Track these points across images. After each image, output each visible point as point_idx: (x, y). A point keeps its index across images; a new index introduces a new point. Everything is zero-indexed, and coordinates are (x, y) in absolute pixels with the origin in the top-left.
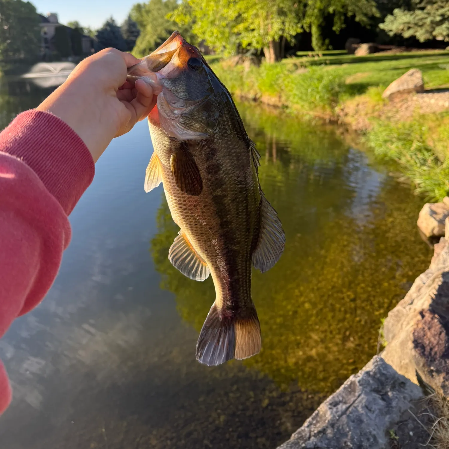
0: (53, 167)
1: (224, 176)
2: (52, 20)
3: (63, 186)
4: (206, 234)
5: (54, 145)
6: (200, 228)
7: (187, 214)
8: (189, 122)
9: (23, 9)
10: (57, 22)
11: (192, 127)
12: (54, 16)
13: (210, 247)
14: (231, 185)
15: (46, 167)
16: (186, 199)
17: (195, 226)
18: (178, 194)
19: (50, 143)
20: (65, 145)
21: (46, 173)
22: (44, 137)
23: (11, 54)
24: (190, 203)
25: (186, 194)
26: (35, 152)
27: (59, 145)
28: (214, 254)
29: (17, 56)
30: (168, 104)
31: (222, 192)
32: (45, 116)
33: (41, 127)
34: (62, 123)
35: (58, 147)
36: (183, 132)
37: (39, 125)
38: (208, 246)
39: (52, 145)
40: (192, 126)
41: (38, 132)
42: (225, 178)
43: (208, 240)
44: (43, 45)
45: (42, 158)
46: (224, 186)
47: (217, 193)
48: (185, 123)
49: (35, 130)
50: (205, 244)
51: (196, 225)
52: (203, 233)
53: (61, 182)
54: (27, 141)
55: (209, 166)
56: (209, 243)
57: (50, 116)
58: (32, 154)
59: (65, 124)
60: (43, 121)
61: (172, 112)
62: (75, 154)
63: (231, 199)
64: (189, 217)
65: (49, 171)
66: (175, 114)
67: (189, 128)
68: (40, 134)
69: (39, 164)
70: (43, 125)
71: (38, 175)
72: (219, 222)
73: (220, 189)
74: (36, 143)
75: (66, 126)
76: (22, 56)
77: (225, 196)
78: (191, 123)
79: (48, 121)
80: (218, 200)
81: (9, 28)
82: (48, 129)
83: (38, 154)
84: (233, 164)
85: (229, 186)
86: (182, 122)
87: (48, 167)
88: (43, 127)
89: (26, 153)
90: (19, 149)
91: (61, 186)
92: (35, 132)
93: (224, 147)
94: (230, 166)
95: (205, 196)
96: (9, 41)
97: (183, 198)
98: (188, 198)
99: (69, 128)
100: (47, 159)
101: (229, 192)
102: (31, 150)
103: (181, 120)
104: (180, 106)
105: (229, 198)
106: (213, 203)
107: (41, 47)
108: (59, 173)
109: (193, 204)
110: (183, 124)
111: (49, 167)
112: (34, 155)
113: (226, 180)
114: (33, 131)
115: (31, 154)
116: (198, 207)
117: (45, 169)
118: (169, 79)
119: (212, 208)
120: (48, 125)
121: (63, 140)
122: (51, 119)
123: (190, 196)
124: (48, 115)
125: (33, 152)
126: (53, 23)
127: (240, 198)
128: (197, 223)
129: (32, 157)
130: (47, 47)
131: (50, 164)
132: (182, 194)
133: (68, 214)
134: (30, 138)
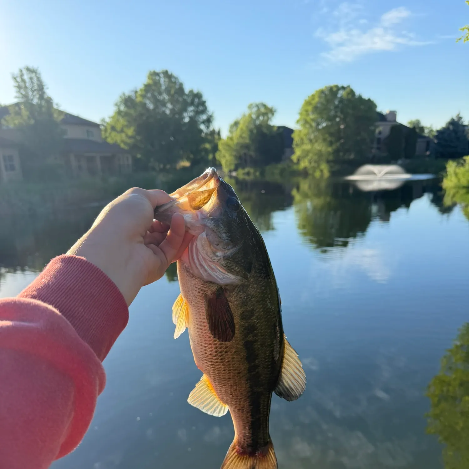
0: (85, 313)
1: (256, 321)
2: (389, 118)
3: (95, 331)
4: (233, 379)
5: (86, 290)
6: (228, 373)
7: (217, 361)
8: (230, 265)
9: (362, 107)
10: (395, 121)
11: (233, 271)
12: (393, 114)
13: (235, 391)
14: (262, 330)
15: (78, 313)
16: (217, 345)
17: (224, 372)
18: (210, 341)
19: (83, 289)
20: (98, 290)
21: (78, 319)
22: (76, 282)
23: (341, 154)
24: (221, 350)
25: (218, 340)
26: (68, 297)
27: (92, 290)
28: (239, 397)
29: (346, 157)
30: (210, 245)
31: (253, 337)
32: (78, 261)
33: (74, 272)
34: (95, 268)
35: (91, 292)
36: (223, 276)
37: (71, 269)
38: (234, 390)
39: (85, 290)
40: (233, 269)
41: (71, 277)
42: (257, 324)
43: (235, 384)
44: (375, 145)
45: (75, 304)
46: (255, 331)
47: (249, 338)
48: (227, 266)
49: (68, 275)
50: (231, 388)
51: (224, 370)
52: (230, 378)
53: (94, 327)
54: (60, 287)
55: (243, 312)
56: (235, 387)
57: (82, 261)
58: (65, 300)
59: (98, 269)
60: (76, 266)
61: (214, 253)
62: (108, 298)
63: (260, 344)
64: (218, 364)
65: (82, 317)
66: (217, 256)
67: (229, 272)
68: (72, 279)
69: (72, 310)
70: (76, 270)
71: (70, 322)
72: (248, 367)
73: (252, 335)
74: (69, 288)
75: (98, 270)
76: (352, 156)
77: (256, 341)
78: (232, 266)
79: (80, 266)
80: (248, 346)
81: (345, 128)
82: (80, 274)
83: (71, 300)
84: (265, 309)
85: (260, 331)
86: (224, 265)
87: (80, 313)
88: (75, 272)
89: (59, 299)
90: (51, 296)
91: (94, 332)
92: (67, 277)
93: (259, 292)
94: (262, 311)
95: (237, 342)
96: (342, 141)
97: (214, 344)
98: (221, 344)
99: (102, 272)
100: (80, 305)
101: (259, 337)
102: (64, 297)
103: (223, 262)
104: (222, 248)
105: (259, 343)
106: (244, 348)
107: (372, 148)
108: (92, 319)
109: (223, 351)
110: (224, 266)
111: (82, 313)
112: (67, 301)
113: (257, 325)
114: (66, 277)
115: (63, 301)
116: (229, 353)
117: (79, 315)
118: (212, 219)
119: (242, 354)
120: (80, 270)
121: (96, 285)
122: (84, 264)
123: (221, 342)
124: (80, 260)
125: (66, 298)
126: (390, 121)
127: (269, 342)
128: (225, 369)
129: (65, 303)
130: (379, 149)
131: (82, 310)
132: (215, 341)
133: (102, 361)
134: (63, 284)
